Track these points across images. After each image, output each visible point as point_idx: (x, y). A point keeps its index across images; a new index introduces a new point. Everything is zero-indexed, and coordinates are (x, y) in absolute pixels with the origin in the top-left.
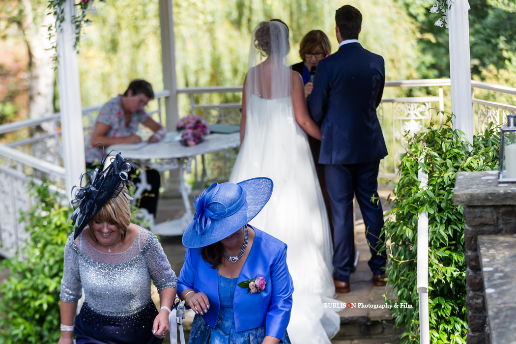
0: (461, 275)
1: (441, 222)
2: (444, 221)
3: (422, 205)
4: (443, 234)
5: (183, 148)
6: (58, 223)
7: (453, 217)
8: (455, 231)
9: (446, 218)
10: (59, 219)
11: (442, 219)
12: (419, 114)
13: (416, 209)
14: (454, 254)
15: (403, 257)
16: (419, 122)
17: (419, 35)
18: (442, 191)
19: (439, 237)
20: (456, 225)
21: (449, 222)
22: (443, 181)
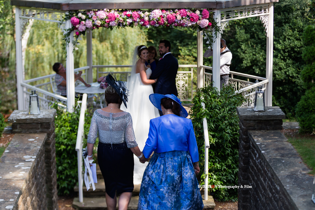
0: (219, 141)
1: (212, 122)
2: (213, 121)
3: (204, 115)
4: (213, 126)
5: (101, 89)
6: (65, 118)
7: (216, 120)
8: (216, 125)
9: (213, 120)
10: (65, 117)
11: (212, 120)
12: (183, 78)
13: (202, 117)
14: (216, 134)
15: (198, 134)
16: (183, 81)
17: (148, 40)
18: (211, 110)
19: (211, 127)
20: (217, 123)
21: (214, 122)
22: (212, 107)
